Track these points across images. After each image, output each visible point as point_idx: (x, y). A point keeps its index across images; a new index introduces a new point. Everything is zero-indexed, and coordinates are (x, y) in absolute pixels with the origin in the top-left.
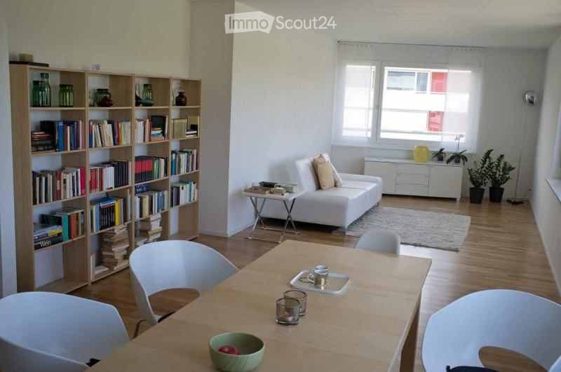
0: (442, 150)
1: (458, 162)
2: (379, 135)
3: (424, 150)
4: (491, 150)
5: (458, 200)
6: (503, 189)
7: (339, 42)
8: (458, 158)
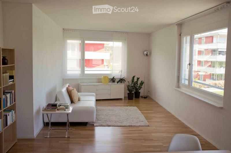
0: (114, 77)
1: (121, 82)
2: (84, 72)
3: (106, 78)
4: (134, 76)
5: (123, 99)
6: (140, 92)
7: (63, 29)
8: (121, 80)
